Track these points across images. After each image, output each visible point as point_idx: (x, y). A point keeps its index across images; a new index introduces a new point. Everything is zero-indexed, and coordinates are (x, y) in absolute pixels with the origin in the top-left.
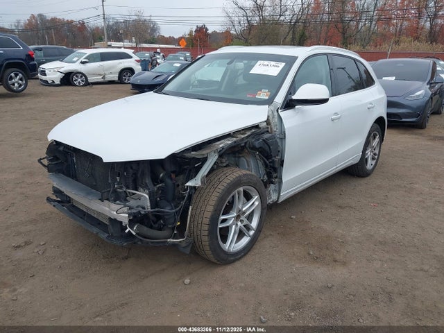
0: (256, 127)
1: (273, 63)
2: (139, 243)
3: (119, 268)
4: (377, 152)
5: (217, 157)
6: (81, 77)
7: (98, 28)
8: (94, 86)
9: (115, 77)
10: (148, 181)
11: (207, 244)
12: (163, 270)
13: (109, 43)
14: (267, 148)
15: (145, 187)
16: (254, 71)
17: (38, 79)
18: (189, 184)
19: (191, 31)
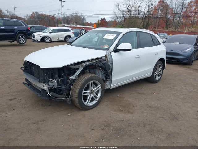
0: (101, 58)
1: (112, 34)
2: (53, 99)
3: (46, 109)
4: (161, 73)
5: (83, 68)
6: (49, 38)
7: (60, 18)
8: (54, 43)
9: (63, 39)
10: (57, 76)
11: (77, 101)
12: (62, 111)
13: (64, 25)
14: (104, 66)
15: (56, 78)
16: (105, 37)
17: (32, 39)
18: (71, 78)
19: (99, 21)
